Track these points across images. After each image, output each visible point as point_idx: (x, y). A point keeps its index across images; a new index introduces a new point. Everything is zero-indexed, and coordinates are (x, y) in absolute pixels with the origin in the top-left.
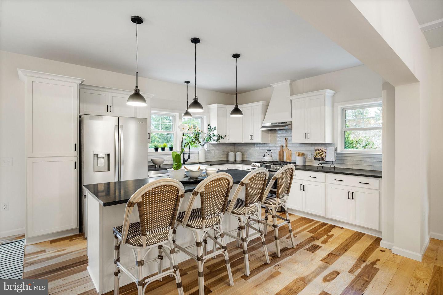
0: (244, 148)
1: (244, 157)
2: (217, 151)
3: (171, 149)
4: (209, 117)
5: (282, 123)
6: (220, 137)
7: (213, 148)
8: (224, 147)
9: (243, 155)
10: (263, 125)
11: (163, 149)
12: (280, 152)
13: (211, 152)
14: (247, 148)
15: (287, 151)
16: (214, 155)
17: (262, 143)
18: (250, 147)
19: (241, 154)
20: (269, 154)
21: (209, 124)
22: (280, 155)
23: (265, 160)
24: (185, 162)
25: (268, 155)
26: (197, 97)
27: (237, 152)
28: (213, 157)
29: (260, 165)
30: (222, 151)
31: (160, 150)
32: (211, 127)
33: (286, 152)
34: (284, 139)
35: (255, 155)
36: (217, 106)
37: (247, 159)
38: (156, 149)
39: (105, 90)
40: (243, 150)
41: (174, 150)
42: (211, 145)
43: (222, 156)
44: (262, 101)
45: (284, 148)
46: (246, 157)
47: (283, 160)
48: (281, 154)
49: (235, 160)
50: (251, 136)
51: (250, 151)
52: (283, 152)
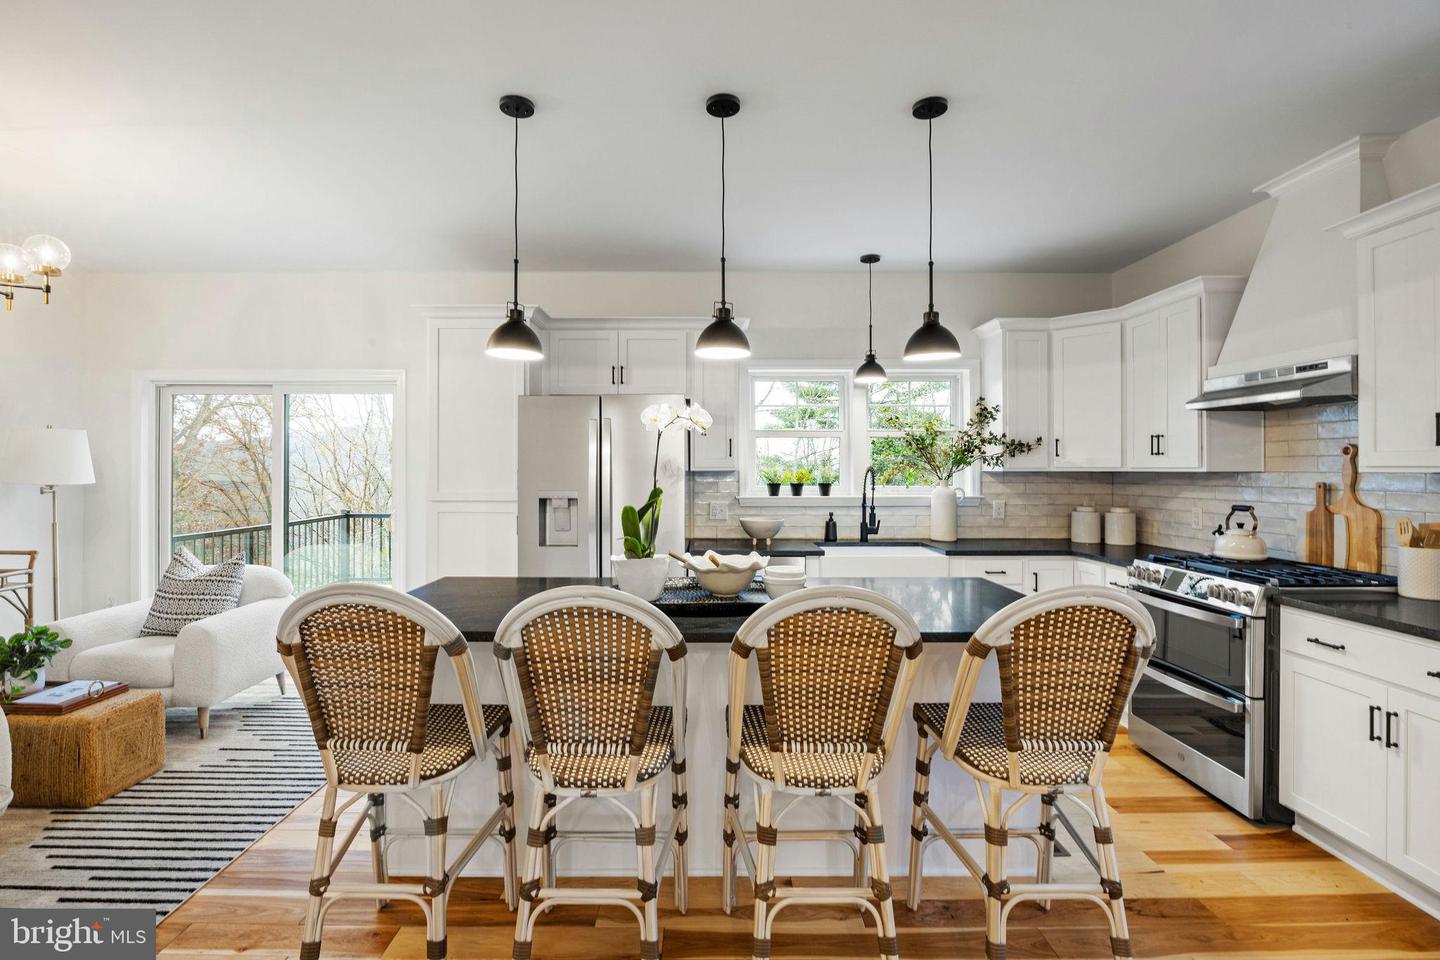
0: (1151, 490)
1: (1150, 530)
2: (1019, 502)
3: (825, 488)
4: (980, 372)
5: (1301, 369)
6: (1016, 448)
7: (1001, 488)
8: (1055, 488)
9: (1140, 522)
10: (1209, 387)
11: (797, 489)
12: (1312, 516)
13: (990, 506)
14: (1163, 491)
15: (1352, 516)
16: (1002, 516)
17: (1204, 470)
18: (1175, 489)
19: (1134, 516)
20: (1241, 526)
21: (982, 399)
22: (1313, 533)
23: (1218, 553)
24: (870, 536)
25: (1234, 531)
26: (727, 306)
27: (1113, 510)
28: (1000, 523)
29: (1167, 570)
30: (1045, 500)
31: (785, 491)
32: (986, 409)
33: (1347, 519)
34: (1339, 451)
35: (1194, 526)
36: (1002, 326)
37: (1157, 538)
38: (774, 488)
39: (607, 325)
40: (1144, 503)
41: (834, 491)
42: (992, 479)
43: (1043, 523)
44: (1200, 277)
45: (1342, 495)
46: (1155, 531)
47: (1331, 557)
48: (1321, 524)
49: (1103, 539)
50: (1155, 440)
51: (1174, 505)
52: (1330, 516)
